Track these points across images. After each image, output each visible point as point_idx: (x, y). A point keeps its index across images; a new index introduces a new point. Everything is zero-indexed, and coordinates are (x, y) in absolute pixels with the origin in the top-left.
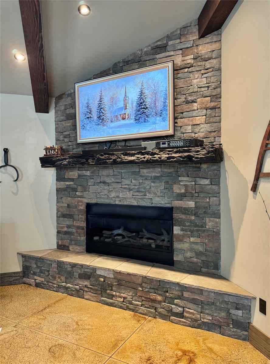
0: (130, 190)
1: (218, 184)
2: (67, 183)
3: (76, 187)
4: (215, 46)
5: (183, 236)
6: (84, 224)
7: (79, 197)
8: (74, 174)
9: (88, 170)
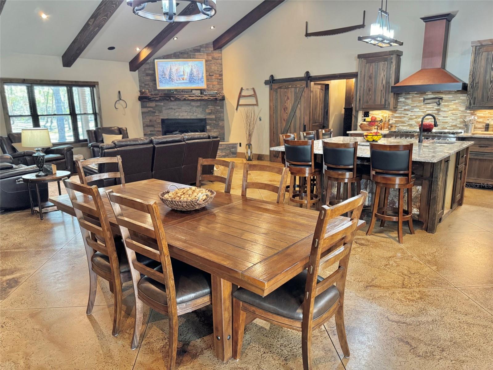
0: (186, 112)
1: (223, 108)
2: (149, 109)
3: (154, 111)
4: (220, 55)
5: (211, 129)
6: (161, 129)
7: (157, 116)
8: (153, 104)
9: (162, 102)
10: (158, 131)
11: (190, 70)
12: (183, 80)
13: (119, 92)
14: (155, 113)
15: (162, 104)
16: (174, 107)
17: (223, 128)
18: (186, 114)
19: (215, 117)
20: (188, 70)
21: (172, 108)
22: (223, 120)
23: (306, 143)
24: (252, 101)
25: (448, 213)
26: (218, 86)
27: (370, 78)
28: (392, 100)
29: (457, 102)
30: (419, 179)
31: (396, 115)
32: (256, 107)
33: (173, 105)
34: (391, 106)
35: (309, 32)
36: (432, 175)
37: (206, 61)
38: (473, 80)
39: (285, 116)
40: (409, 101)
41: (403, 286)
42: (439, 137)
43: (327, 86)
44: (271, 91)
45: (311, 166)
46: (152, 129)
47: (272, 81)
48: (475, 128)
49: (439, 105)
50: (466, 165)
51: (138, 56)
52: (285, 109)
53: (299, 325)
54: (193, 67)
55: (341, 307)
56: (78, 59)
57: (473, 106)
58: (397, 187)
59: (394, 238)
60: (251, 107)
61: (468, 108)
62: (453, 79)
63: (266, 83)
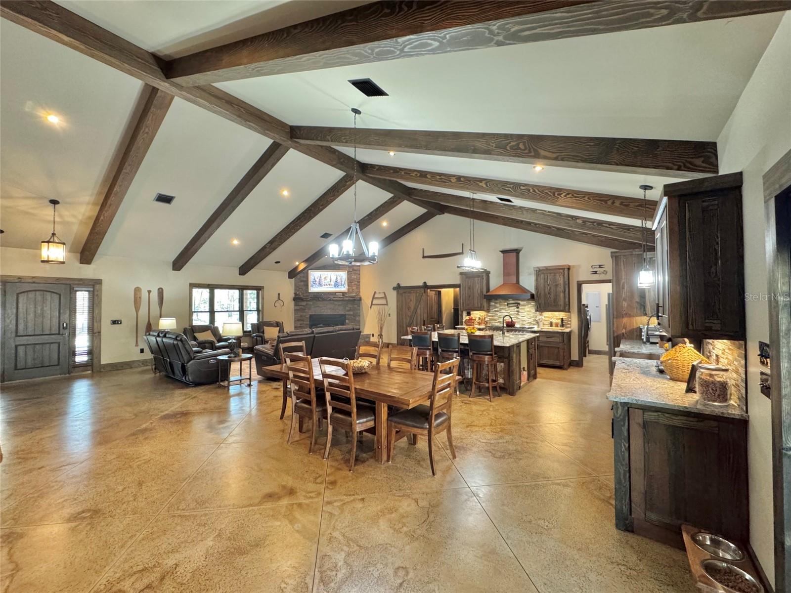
0: (330, 309)
1: (360, 307)
2: (301, 307)
3: (305, 308)
5: (349, 323)
6: (309, 323)
7: (306, 312)
8: (304, 303)
10: (306, 324)
11: (336, 278)
12: (330, 285)
13: (279, 294)
14: (305, 310)
15: (311, 303)
16: (320, 306)
17: (359, 322)
18: (329, 311)
19: (353, 314)
20: (334, 279)
21: (318, 306)
22: (360, 316)
23: (426, 334)
24: (384, 302)
25: (526, 384)
26: (357, 290)
27: (469, 288)
28: (485, 304)
29: (529, 306)
30: (501, 359)
31: (490, 315)
32: (386, 306)
33: (320, 304)
34: (485, 309)
35: (425, 255)
36: (509, 355)
37: (348, 272)
38: (537, 292)
39: (409, 314)
40: (498, 305)
41: (491, 425)
42: (519, 331)
43: (440, 292)
44: (398, 295)
45: (430, 349)
46: (302, 322)
47: (398, 288)
48: (544, 324)
49: (518, 308)
50: (535, 349)
51: (296, 268)
52: (409, 308)
53: (426, 432)
54: (338, 276)
55: (450, 426)
56: (252, 271)
57: (540, 309)
58: (486, 363)
59: (488, 399)
60: (382, 307)
61: (537, 311)
62: (524, 290)
63: (394, 289)
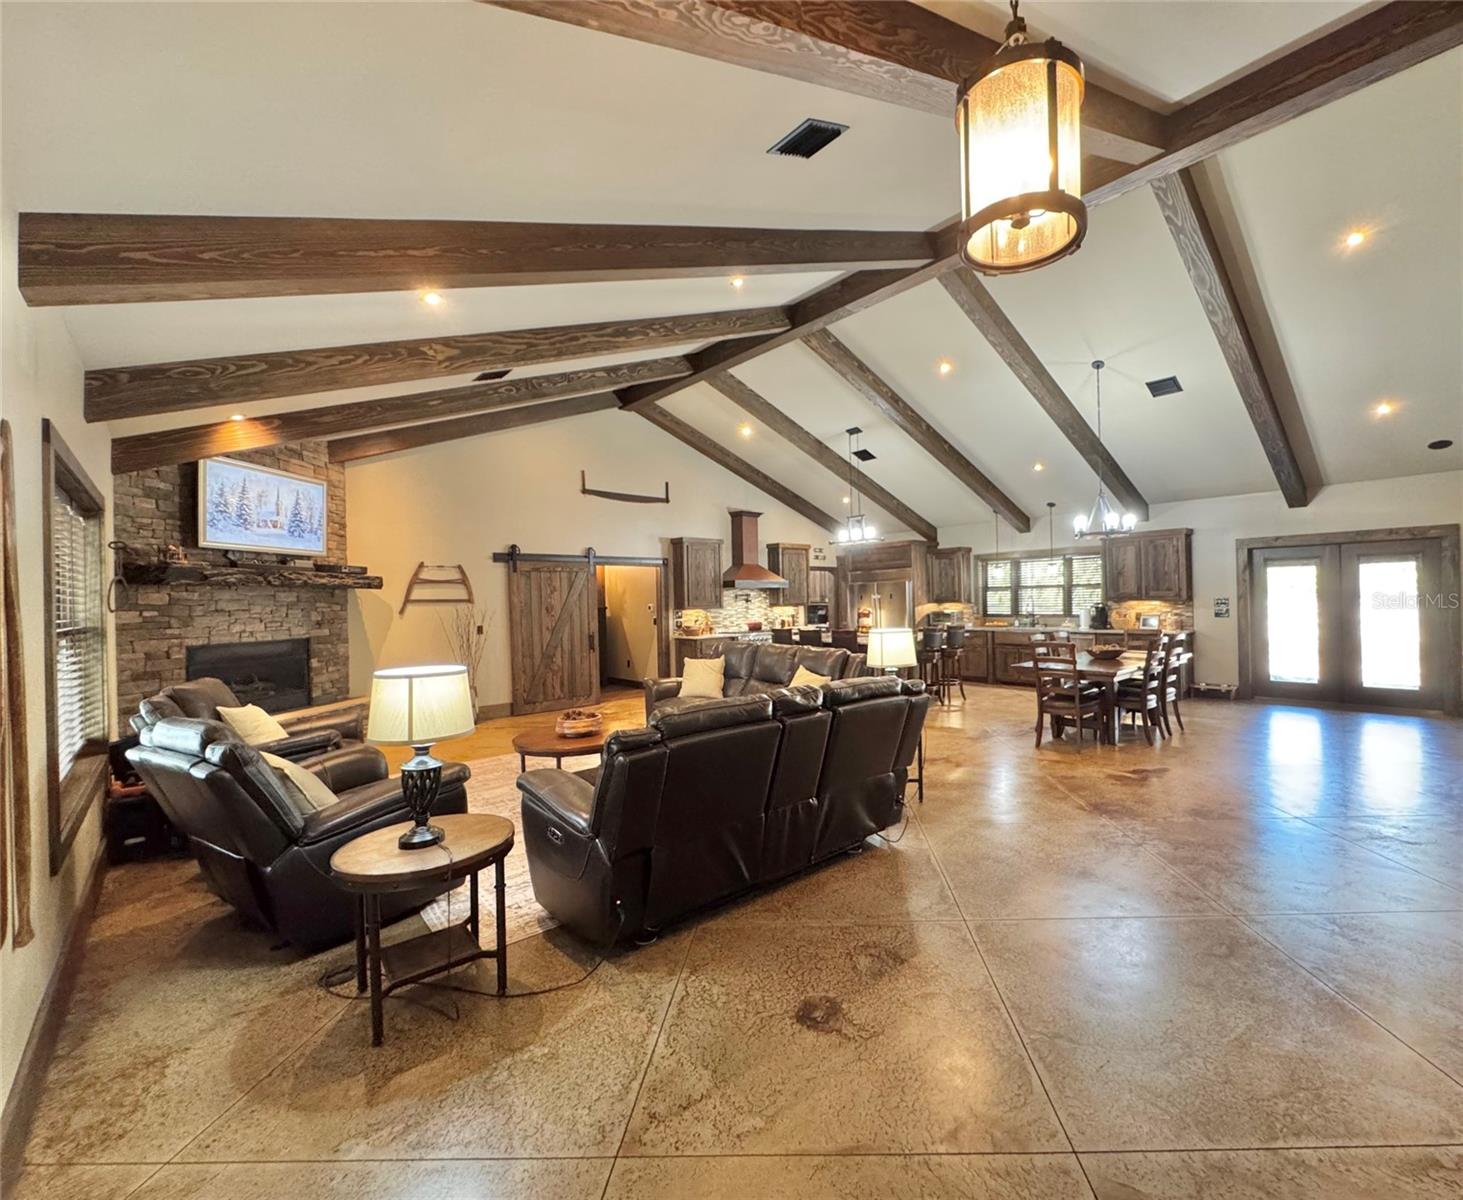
0: (262, 620)
1: (346, 610)
2: (146, 614)
3: (166, 619)
4: (342, 477)
5: (322, 668)
7: (173, 637)
9: (194, 592)
11: (293, 502)
12: (275, 527)
14: (167, 625)
15: (195, 597)
16: (228, 607)
17: (345, 660)
18: (262, 627)
19: (331, 634)
20: (288, 503)
21: (222, 612)
22: (346, 641)
24: (460, 593)
27: (698, 568)
32: (466, 606)
33: (229, 601)
35: (588, 487)
37: (327, 488)
39: (548, 622)
44: (515, 576)
47: (510, 557)
48: (776, 621)
54: (301, 496)
60: (450, 607)
